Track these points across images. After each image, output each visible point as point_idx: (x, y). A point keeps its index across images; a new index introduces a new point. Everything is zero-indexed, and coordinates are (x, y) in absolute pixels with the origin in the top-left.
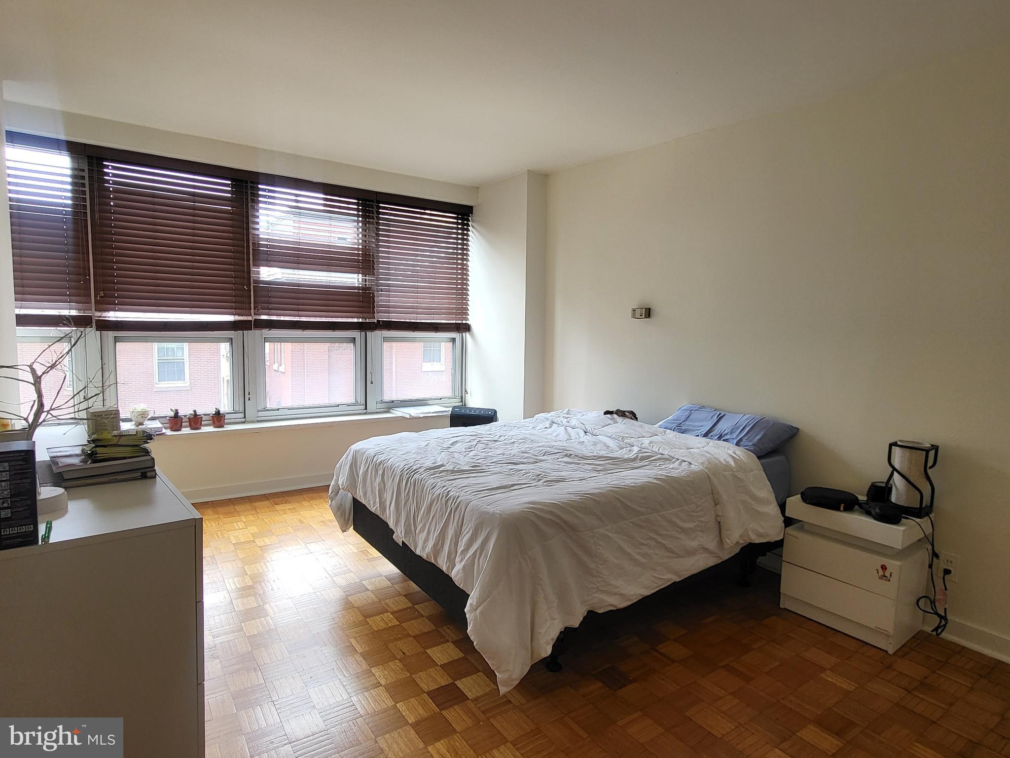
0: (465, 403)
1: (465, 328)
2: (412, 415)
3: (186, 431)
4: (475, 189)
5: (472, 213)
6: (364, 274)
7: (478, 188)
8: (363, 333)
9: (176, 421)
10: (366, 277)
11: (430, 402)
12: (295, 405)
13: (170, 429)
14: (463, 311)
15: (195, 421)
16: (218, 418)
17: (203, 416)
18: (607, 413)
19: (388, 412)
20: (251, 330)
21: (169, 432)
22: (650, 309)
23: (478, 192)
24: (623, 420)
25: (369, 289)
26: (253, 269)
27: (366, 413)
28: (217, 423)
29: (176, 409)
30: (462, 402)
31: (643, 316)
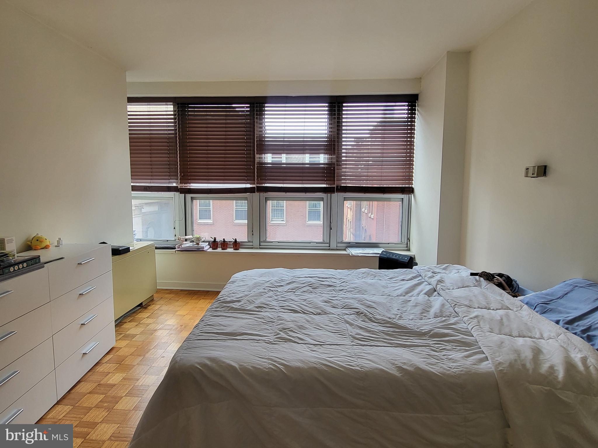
0: (409, 249)
1: (410, 191)
2: (353, 254)
3: (219, 250)
4: (419, 80)
5: (418, 100)
6: (330, 154)
7: (421, 78)
8: (329, 195)
9: (214, 244)
10: (331, 156)
11: (380, 245)
12: (285, 240)
13: (212, 248)
14: (409, 177)
15: (224, 244)
16: (236, 245)
17: (228, 242)
18: (472, 274)
19: (345, 250)
20: (255, 193)
21: (211, 250)
22: (545, 167)
23: (421, 82)
24: (487, 284)
25: (334, 164)
26: (257, 156)
27: (329, 249)
28: (235, 247)
29: (215, 237)
30: (407, 247)
31: (535, 175)
